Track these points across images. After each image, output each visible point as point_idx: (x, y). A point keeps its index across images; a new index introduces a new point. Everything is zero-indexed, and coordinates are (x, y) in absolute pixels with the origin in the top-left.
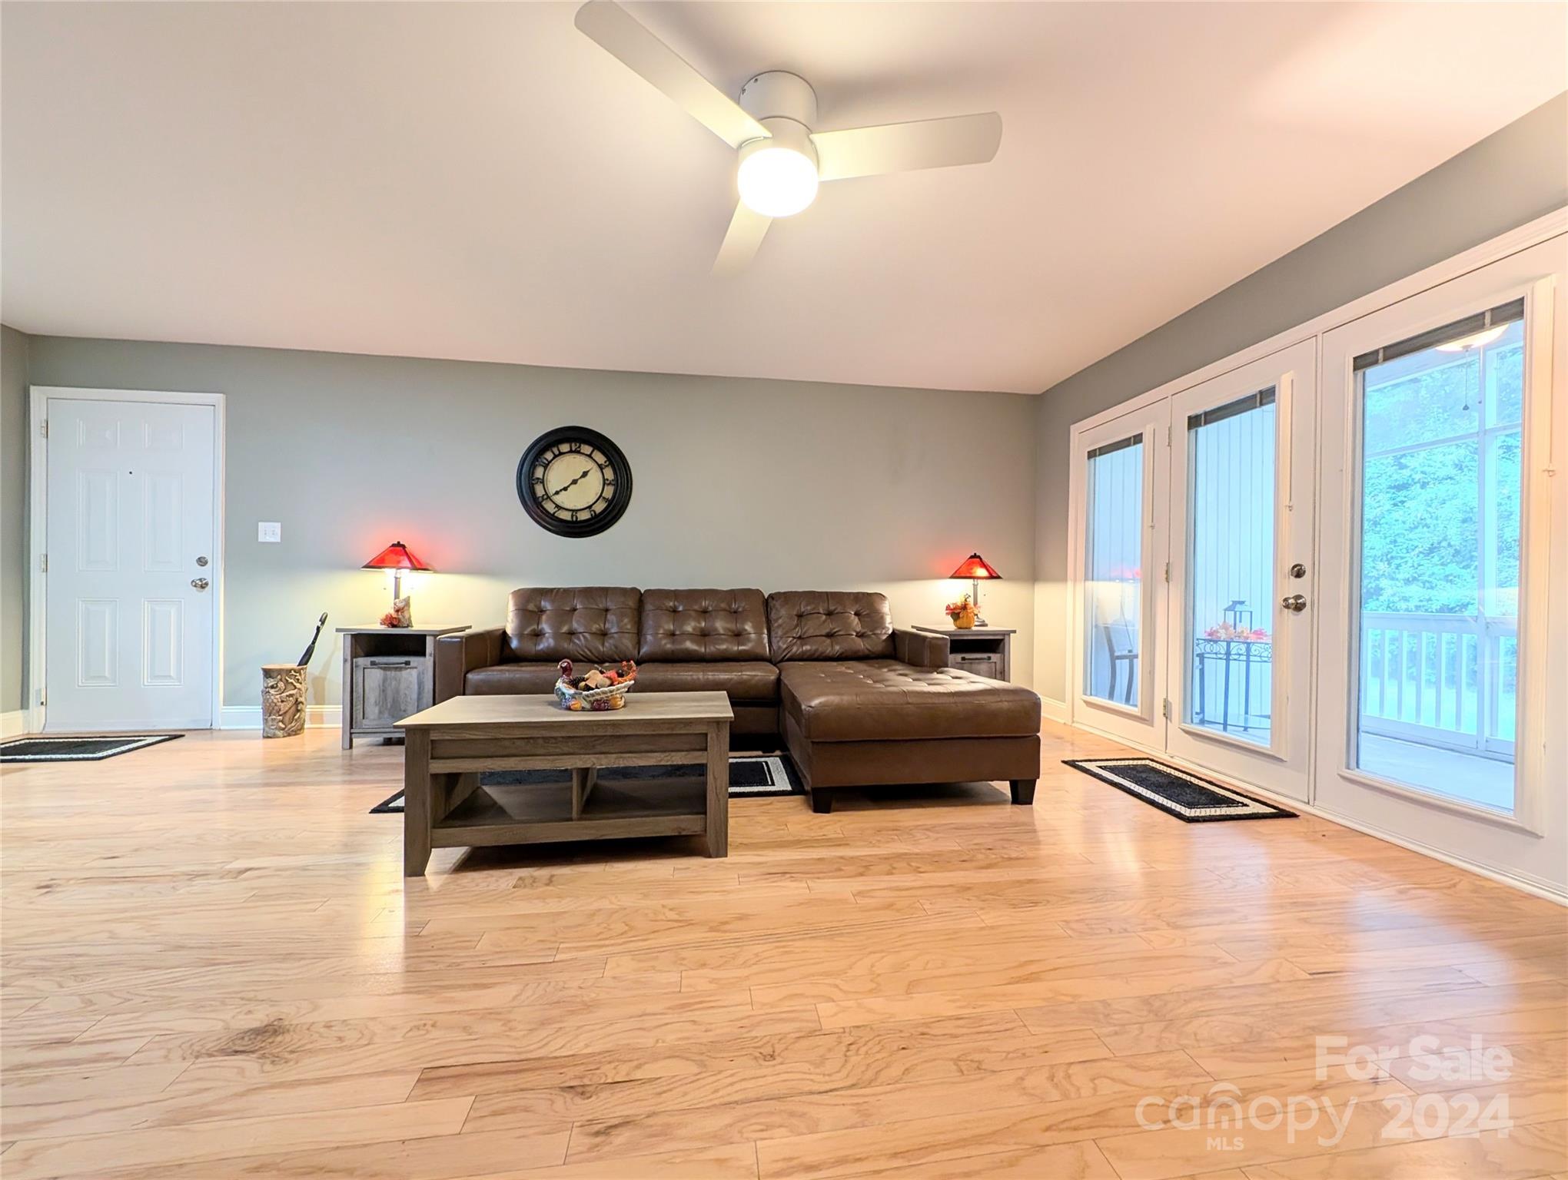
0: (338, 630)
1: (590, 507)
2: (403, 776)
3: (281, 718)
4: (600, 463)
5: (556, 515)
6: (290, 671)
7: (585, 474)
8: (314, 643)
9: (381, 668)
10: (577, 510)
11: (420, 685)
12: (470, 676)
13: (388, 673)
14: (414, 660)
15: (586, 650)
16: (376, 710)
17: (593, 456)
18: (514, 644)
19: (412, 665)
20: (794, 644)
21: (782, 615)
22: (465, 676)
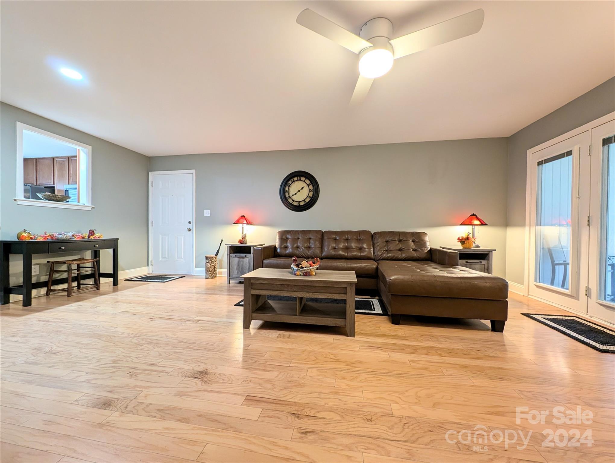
0: (226, 245)
1: (304, 200)
2: (243, 294)
3: (210, 272)
4: (308, 184)
5: (292, 204)
6: (212, 257)
7: (303, 188)
8: (219, 248)
9: (237, 257)
10: (300, 202)
11: (249, 263)
12: (264, 261)
13: (240, 259)
14: (248, 255)
15: (303, 254)
16: (237, 272)
17: (305, 181)
18: (278, 250)
19: (247, 257)
20: (385, 253)
21: (379, 241)
22: (263, 262)
